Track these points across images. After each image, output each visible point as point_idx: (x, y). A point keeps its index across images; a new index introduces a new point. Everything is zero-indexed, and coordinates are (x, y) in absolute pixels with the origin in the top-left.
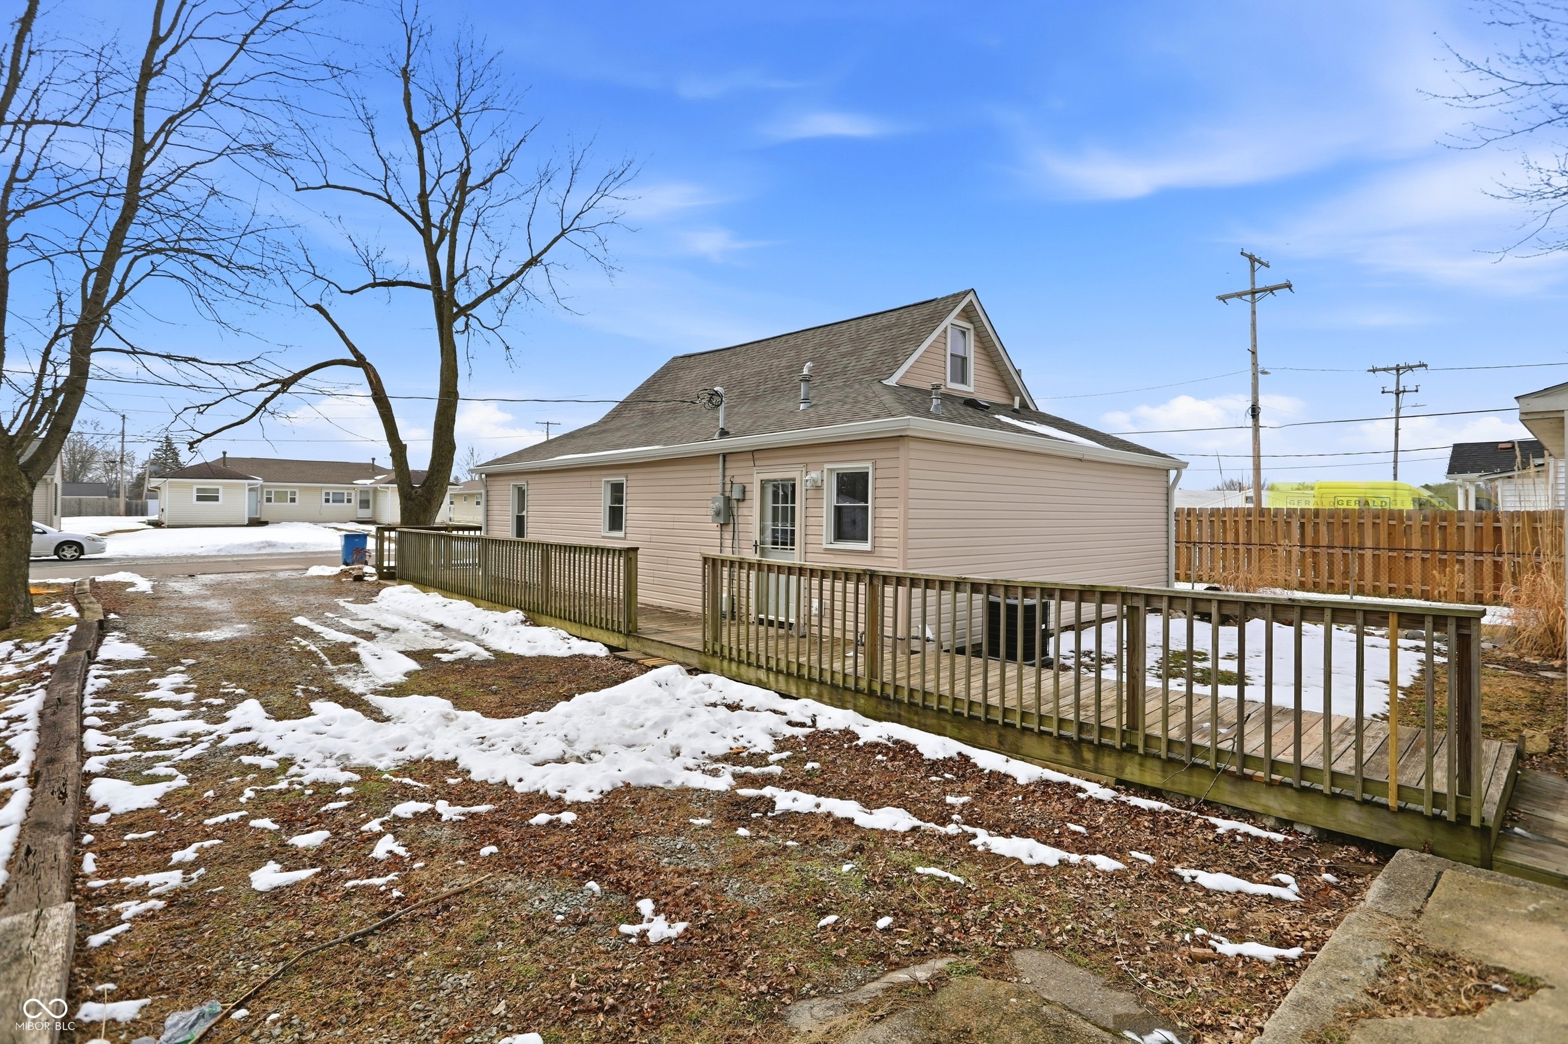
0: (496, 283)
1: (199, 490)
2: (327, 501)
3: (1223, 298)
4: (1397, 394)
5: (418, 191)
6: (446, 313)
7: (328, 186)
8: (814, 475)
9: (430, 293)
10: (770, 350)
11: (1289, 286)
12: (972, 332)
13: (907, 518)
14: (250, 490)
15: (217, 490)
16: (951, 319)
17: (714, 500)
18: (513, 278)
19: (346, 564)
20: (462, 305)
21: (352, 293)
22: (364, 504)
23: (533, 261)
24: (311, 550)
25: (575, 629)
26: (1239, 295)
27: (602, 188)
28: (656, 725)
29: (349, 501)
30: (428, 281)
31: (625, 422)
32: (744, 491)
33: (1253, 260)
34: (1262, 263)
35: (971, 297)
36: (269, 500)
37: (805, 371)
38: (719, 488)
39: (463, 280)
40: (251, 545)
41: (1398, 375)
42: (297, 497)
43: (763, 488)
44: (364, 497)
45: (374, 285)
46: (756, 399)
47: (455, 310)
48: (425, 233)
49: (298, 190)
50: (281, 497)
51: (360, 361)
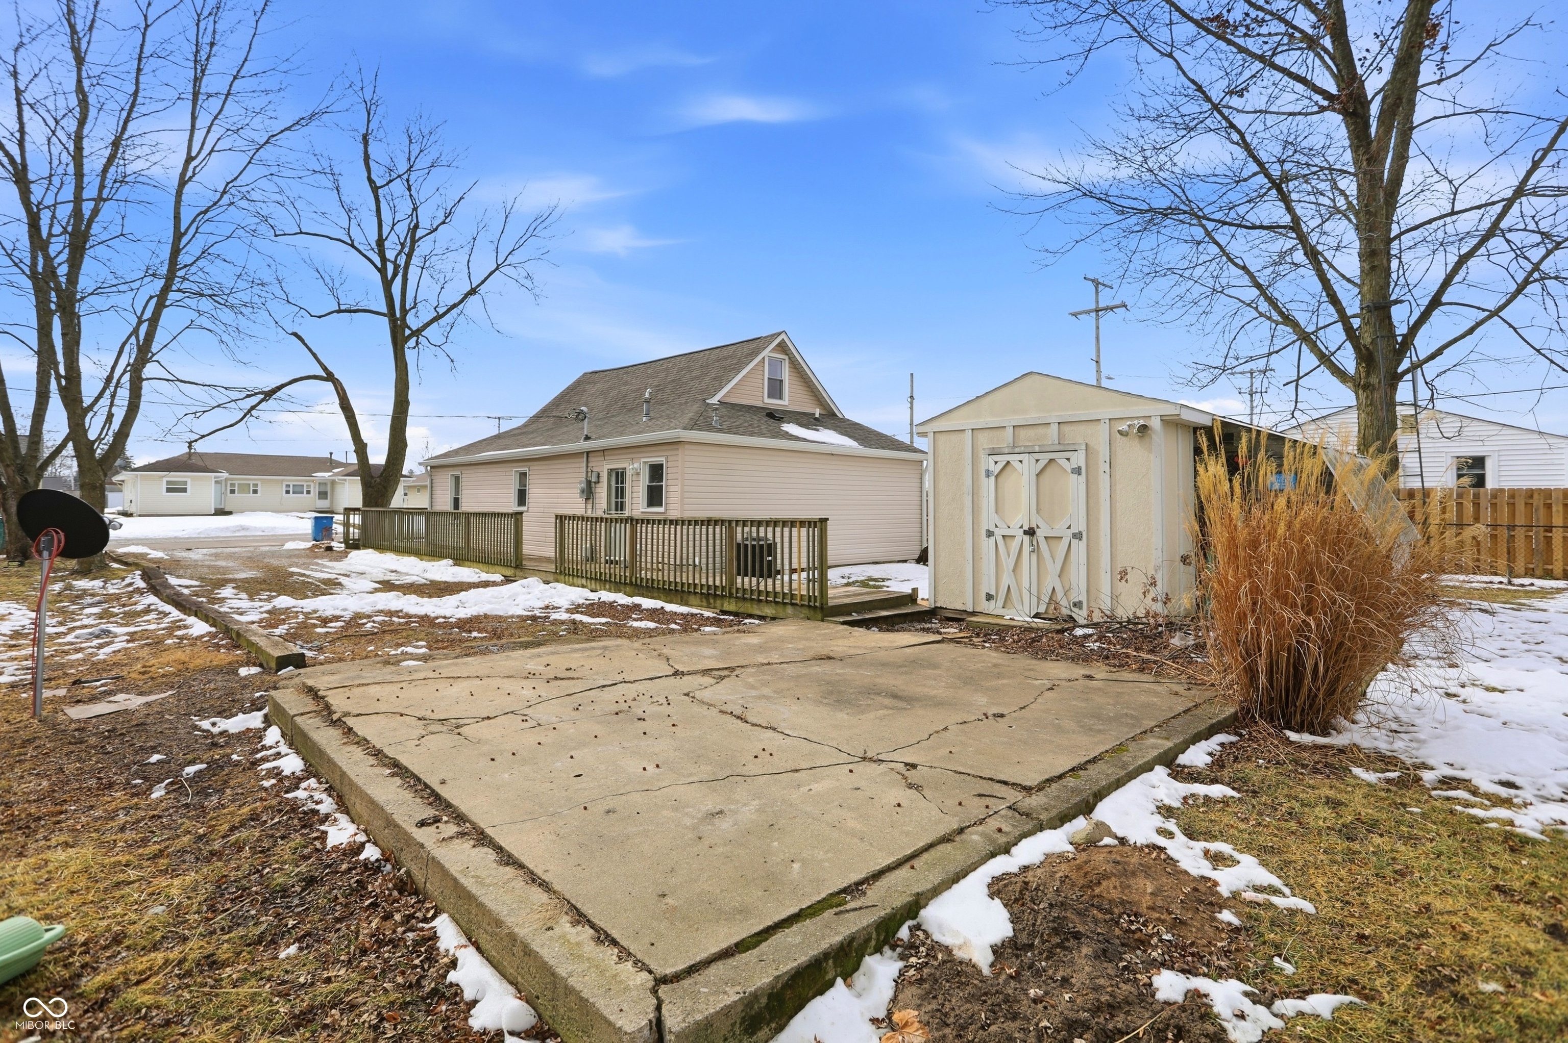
0: (441, 311)
1: (168, 483)
2: (288, 492)
3: (1075, 315)
4: (1251, 395)
5: (376, 237)
6: (399, 337)
7: (301, 233)
8: (636, 465)
9: (386, 320)
10: (649, 371)
11: (1125, 306)
12: (787, 361)
13: (683, 492)
14: (216, 482)
15: (185, 483)
16: (766, 353)
17: (580, 483)
18: (455, 306)
19: (315, 540)
20: (414, 329)
21: (320, 317)
22: (323, 495)
23: (473, 291)
24: (280, 533)
25: (485, 567)
26: (1088, 312)
27: (531, 229)
28: (509, 597)
29: (308, 492)
30: (385, 310)
31: (540, 425)
32: (598, 477)
33: (1096, 283)
34: (1105, 285)
35: (783, 336)
36: (232, 492)
37: (647, 395)
38: (584, 475)
39: (413, 311)
40: (227, 528)
41: (1252, 378)
42: (259, 489)
43: (609, 475)
44: (322, 489)
45: (339, 311)
46: (630, 410)
47: (408, 332)
48: (382, 271)
49: (276, 236)
50: (244, 488)
51: (330, 377)
